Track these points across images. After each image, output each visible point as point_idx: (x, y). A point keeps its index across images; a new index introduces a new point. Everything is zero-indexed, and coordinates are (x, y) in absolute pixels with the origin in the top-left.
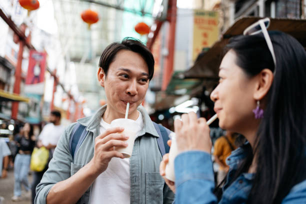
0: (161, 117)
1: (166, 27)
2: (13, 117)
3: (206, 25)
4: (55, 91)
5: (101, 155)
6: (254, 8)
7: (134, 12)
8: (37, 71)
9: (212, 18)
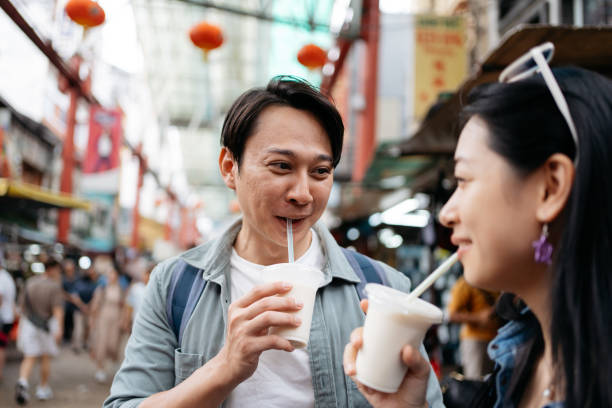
0: (353, 234)
1: (359, 51)
2: (61, 238)
3: (440, 45)
4: (140, 184)
5: (242, 344)
6: (539, 7)
7: (293, 23)
8: (105, 147)
9: (452, 31)
